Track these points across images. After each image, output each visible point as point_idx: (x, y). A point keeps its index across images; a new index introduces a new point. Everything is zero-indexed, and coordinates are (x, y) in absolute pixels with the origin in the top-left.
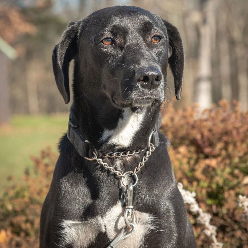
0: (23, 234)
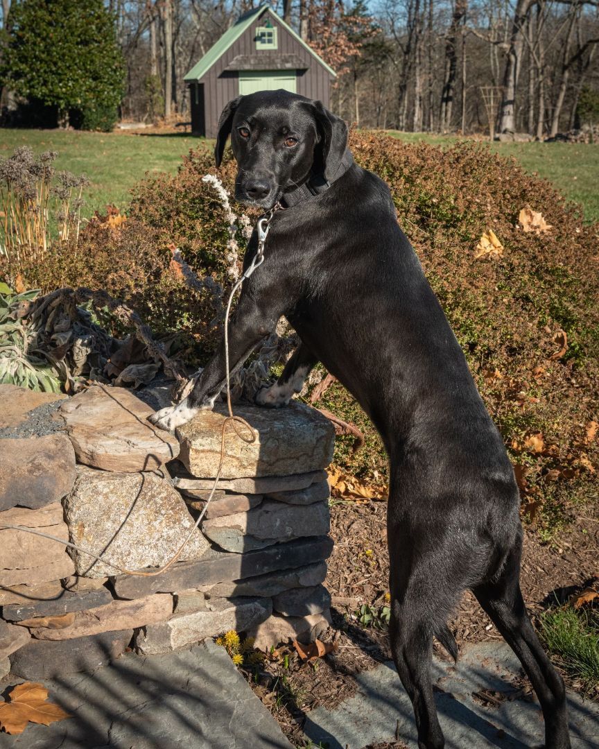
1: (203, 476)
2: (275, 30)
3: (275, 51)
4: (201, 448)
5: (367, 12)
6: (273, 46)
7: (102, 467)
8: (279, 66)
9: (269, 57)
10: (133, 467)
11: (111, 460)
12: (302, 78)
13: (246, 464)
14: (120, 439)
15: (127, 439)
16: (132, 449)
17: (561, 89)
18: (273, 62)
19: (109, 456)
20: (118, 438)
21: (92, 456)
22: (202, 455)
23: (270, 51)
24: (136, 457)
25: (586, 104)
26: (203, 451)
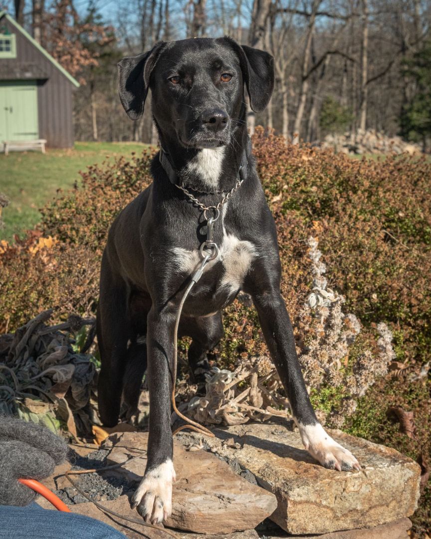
0: (68, 240)
1: (299, 533)
2: (13, 37)
3: (13, 60)
4: (298, 499)
5: (102, 20)
6: (12, 54)
7: (193, 529)
8: (18, 76)
9: (7, 66)
10: (229, 526)
11: (205, 519)
12: (43, 88)
13: (339, 515)
14: (210, 494)
15: (218, 493)
16: (229, 505)
17: (300, 100)
18: (11, 71)
19: (203, 516)
20: (205, 493)
21: (181, 517)
22: (299, 507)
23: (8, 60)
24: (234, 514)
25: (329, 115)
26: (300, 503)
